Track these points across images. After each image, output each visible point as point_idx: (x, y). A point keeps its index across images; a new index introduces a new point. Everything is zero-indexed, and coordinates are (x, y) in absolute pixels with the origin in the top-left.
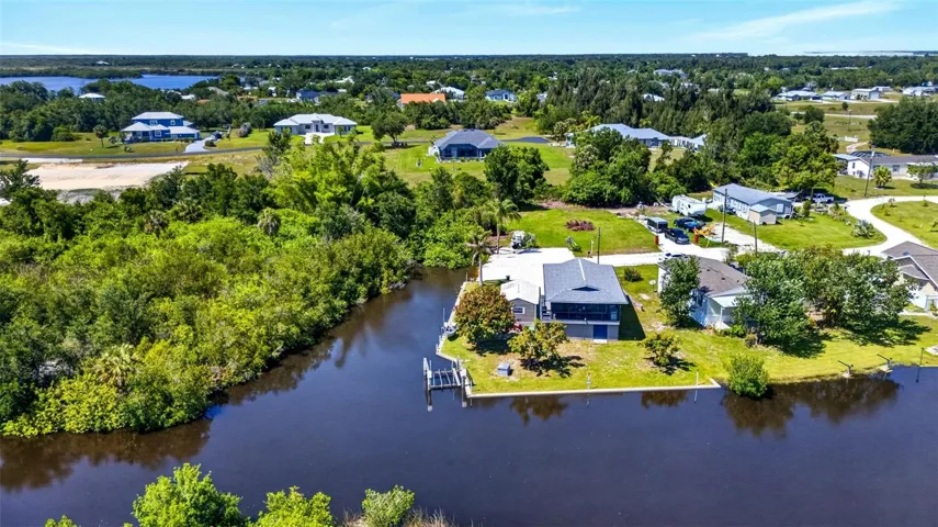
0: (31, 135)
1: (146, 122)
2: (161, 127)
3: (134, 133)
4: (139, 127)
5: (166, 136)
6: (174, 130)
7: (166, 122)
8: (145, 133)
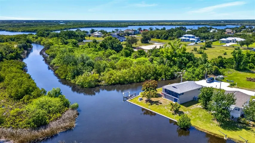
0: (164, 38)
1: (185, 37)
2: (188, 38)
3: (182, 39)
4: (183, 38)
5: (188, 40)
6: (191, 39)
7: (189, 37)
8: (184, 39)
